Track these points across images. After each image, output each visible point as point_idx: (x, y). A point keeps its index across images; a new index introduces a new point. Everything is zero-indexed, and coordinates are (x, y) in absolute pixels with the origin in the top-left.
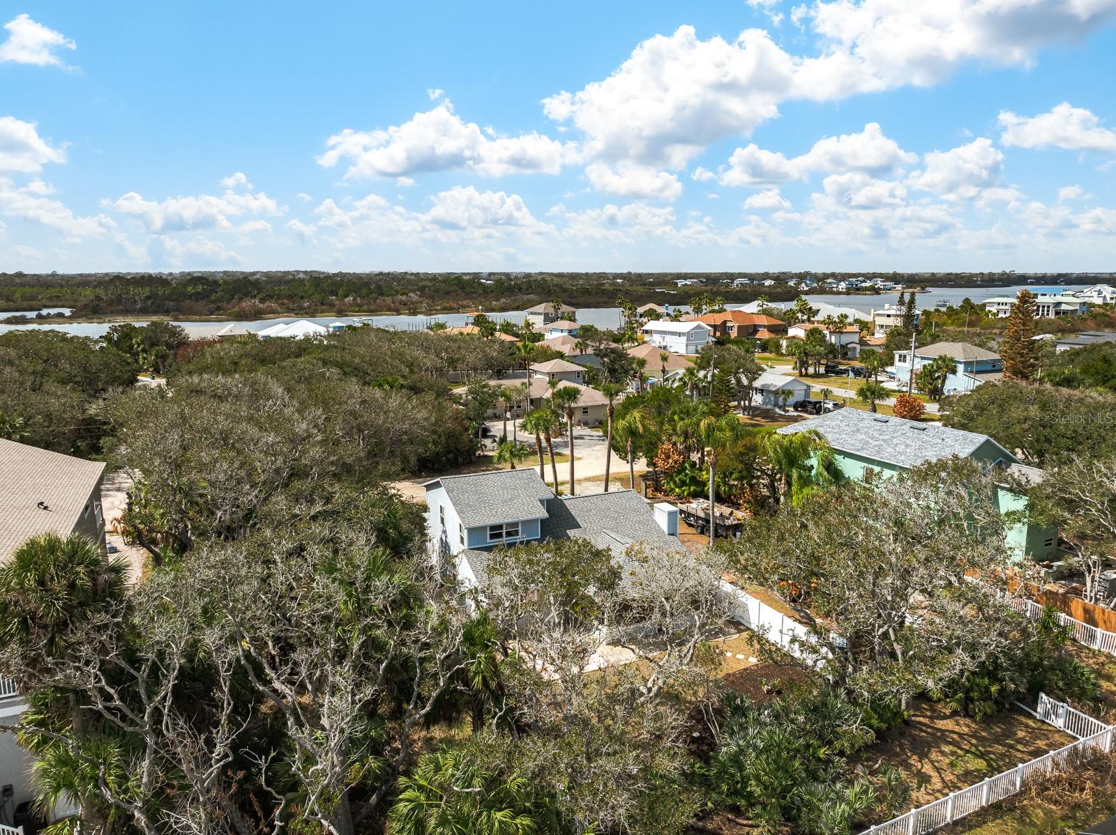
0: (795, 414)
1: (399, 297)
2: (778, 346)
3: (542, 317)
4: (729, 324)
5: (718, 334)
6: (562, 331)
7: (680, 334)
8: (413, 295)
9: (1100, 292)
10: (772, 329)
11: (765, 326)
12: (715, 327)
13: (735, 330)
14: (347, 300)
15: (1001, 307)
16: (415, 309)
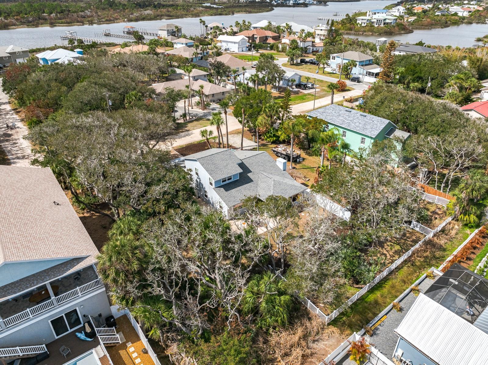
0: (297, 90)
1: (81, 13)
2: (278, 48)
3: (166, 32)
4: (255, 36)
5: (250, 41)
6: (182, 44)
7: (235, 43)
8: (87, 12)
9: (398, 10)
10: (274, 38)
11: (271, 37)
12: (249, 37)
13: (258, 39)
14: (52, 15)
15: (363, 21)
16: (92, 21)
